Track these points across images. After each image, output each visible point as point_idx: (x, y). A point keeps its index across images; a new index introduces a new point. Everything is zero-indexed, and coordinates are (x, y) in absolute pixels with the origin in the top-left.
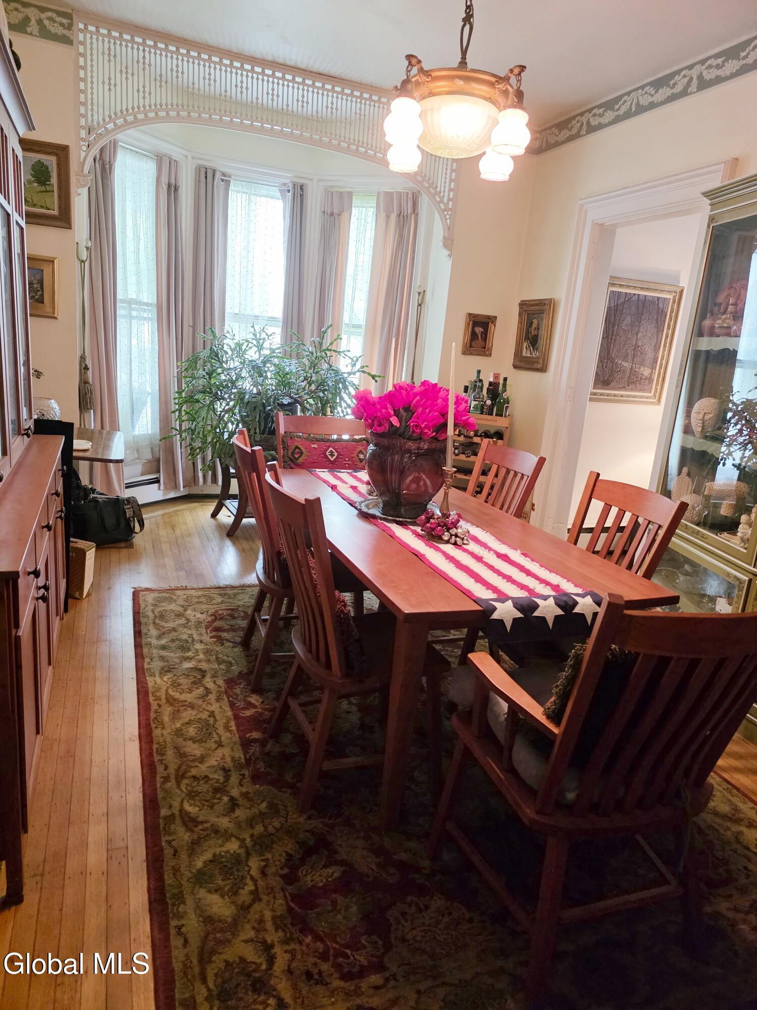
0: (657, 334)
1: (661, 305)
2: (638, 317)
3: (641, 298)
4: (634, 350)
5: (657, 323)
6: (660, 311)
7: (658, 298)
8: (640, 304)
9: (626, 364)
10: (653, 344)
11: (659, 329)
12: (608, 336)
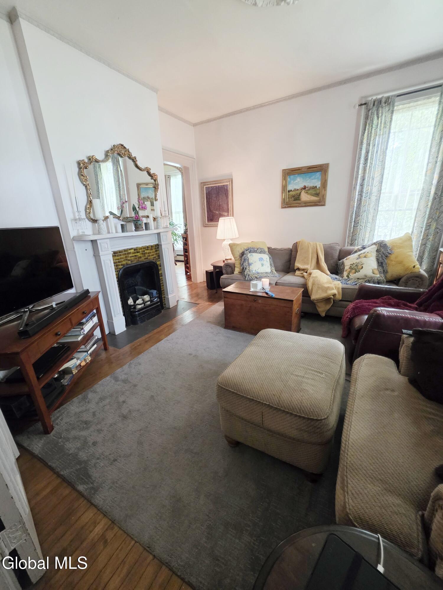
0: (227, 199)
1: (225, 188)
2: (218, 194)
3: (217, 187)
4: (219, 206)
5: (226, 195)
6: (226, 190)
7: (224, 185)
8: (218, 190)
9: (217, 212)
10: (226, 203)
11: (227, 197)
12: (208, 203)
